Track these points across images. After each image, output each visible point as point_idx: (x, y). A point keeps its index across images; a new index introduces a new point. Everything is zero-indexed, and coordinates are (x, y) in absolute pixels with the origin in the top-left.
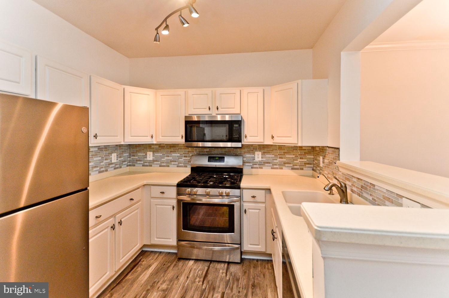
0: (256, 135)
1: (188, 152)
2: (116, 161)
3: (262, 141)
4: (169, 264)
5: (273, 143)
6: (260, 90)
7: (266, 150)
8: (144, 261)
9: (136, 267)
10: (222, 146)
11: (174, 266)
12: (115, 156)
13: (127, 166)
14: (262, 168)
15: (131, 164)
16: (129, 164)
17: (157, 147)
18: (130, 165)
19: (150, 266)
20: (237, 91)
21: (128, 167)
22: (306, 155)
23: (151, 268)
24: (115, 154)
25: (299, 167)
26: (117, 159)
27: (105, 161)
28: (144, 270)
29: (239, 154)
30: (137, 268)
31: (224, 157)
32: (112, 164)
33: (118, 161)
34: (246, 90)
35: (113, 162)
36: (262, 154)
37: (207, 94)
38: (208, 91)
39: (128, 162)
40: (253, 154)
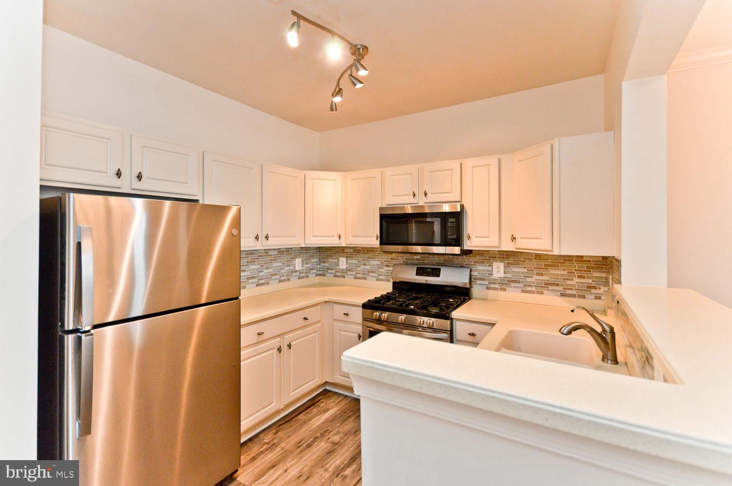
0: (487, 235)
1: (391, 258)
2: (300, 268)
3: (497, 244)
4: (351, 414)
5: (516, 248)
6: (493, 161)
7: (511, 260)
8: (323, 402)
9: (312, 407)
10: (436, 252)
11: (356, 418)
12: (299, 262)
13: (316, 275)
14: (506, 290)
15: (321, 272)
16: (319, 272)
17: (352, 251)
18: (320, 275)
19: (328, 410)
20: (455, 165)
21: (318, 277)
22: (590, 271)
23: (328, 413)
24: (300, 260)
25: (577, 292)
26: (302, 266)
27: (286, 268)
28: (319, 412)
29: (466, 264)
30: (313, 409)
31: (440, 269)
32: (296, 271)
33: (304, 268)
34: (469, 163)
35: (297, 269)
36: (504, 267)
37: (411, 174)
38: (413, 169)
39: (317, 271)
40: (489, 266)
